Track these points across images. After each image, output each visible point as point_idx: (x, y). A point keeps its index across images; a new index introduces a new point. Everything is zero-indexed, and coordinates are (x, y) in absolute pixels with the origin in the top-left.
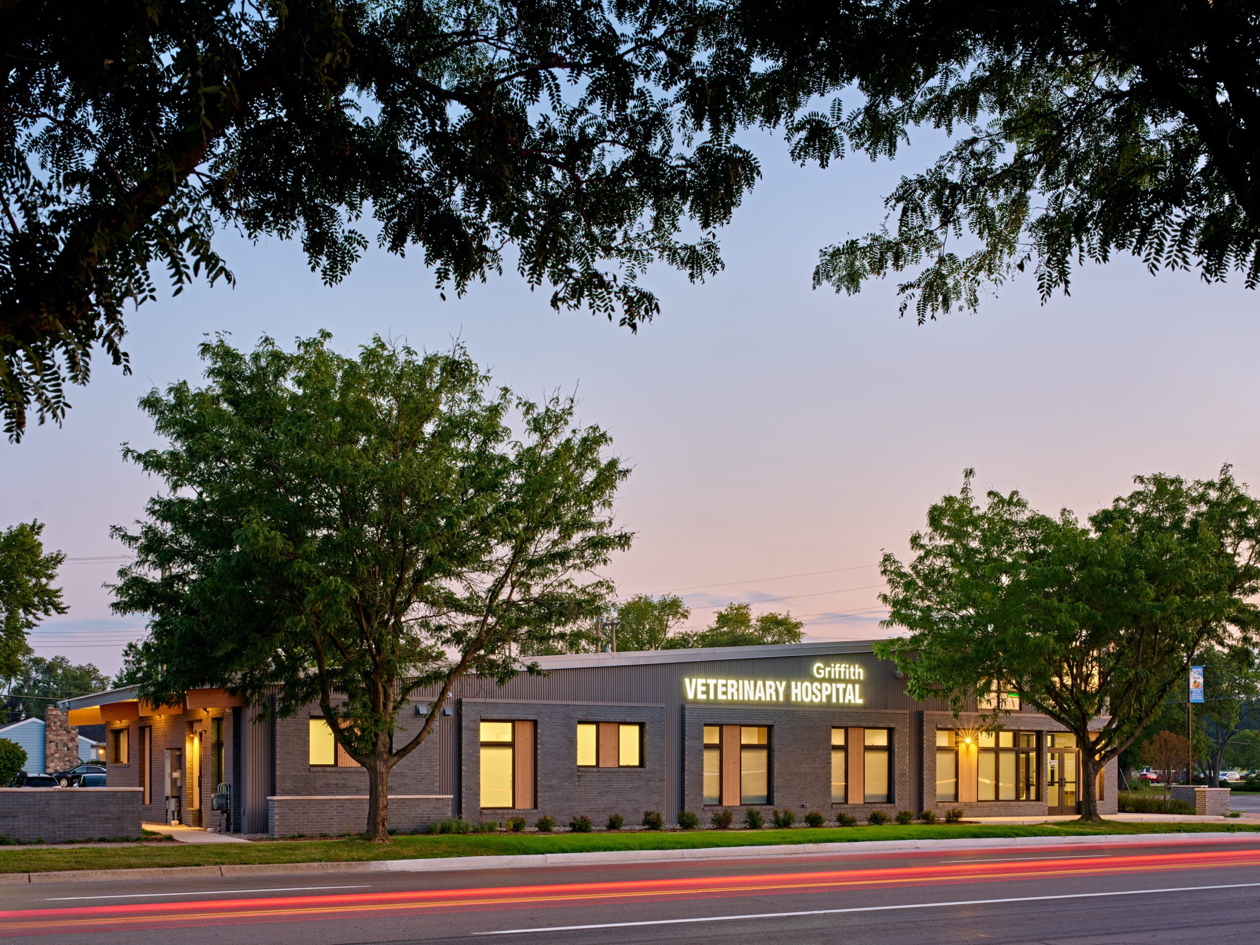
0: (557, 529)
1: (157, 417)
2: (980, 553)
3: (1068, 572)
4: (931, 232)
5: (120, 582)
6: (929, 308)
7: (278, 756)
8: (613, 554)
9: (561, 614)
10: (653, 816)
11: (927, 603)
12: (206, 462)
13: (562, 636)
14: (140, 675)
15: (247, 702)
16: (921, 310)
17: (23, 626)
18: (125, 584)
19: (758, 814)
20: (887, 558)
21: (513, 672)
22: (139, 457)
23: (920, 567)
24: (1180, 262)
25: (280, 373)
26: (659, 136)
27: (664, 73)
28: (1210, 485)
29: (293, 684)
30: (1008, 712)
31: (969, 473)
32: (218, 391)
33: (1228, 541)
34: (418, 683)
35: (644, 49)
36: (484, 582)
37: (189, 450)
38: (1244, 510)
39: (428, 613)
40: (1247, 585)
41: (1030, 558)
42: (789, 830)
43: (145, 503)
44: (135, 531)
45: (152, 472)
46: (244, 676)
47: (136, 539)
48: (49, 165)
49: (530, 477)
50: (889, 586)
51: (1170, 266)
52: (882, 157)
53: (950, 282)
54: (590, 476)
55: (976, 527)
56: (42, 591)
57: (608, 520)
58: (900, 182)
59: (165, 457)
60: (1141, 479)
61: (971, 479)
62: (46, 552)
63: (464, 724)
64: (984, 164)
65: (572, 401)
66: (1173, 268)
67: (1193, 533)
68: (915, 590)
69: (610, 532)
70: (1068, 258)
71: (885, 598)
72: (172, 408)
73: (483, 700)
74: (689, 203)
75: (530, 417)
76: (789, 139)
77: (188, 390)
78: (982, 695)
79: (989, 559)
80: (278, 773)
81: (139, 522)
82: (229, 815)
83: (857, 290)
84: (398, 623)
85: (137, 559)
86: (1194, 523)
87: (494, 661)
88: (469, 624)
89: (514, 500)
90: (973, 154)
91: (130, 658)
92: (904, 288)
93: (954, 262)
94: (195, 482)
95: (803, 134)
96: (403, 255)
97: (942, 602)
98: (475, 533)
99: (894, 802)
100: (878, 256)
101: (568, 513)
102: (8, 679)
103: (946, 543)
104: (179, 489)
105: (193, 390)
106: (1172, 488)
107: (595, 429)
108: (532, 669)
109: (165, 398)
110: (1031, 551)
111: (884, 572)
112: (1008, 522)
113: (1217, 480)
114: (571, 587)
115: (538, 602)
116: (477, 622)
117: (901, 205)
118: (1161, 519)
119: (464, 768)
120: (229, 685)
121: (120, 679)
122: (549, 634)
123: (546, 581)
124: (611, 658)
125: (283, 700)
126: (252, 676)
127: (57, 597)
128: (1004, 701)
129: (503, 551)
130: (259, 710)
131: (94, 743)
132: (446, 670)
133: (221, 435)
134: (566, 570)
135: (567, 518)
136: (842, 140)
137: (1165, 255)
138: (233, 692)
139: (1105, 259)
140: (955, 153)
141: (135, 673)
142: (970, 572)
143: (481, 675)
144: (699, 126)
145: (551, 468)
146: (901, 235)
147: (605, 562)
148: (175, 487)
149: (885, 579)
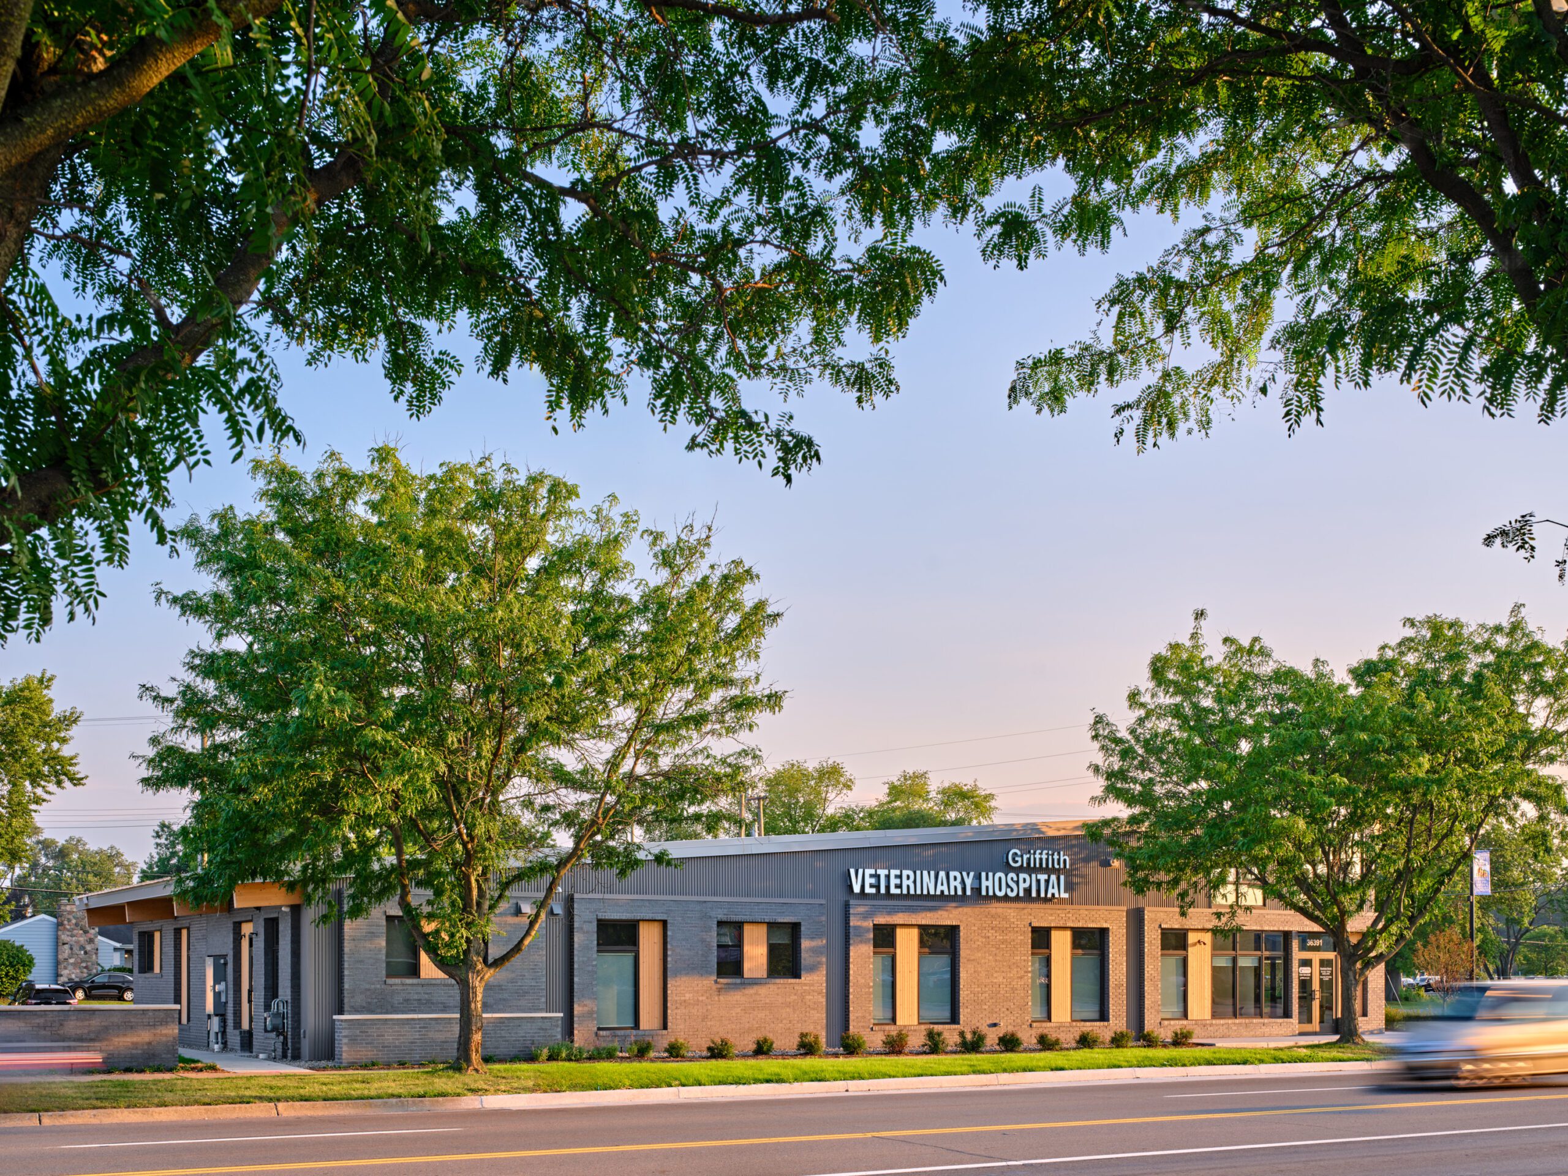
0: (692, 686)
1: (197, 549)
2: (1214, 714)
3: (1320, 737)
4: (1153, 341)
5: (151, 752)
6: (1151, 434)
7: (346, 965)
8: (762, 717)
9: (696, 791)
10: (811, 1039)
11: (1148, 775)
12: (258, 606)
13: (697, 817)
14: (174, 861)
15: (309, 899)
16: (1141, 437)
17: (29, 802)
18: (158, 754)
19: (939, 1034)
20: (1099, 720)
21: (637, 862)
22: (175, 600)
23: (1139, 731)
24: (1457, 389)
25: (349, 495)
26: (820, 235)
27: (827, 159)
28: (1498, 629)
29: (365, 878)
30: (1248, 909)
31: (1200, 615)
32: (272, 517)
33: (1520, 697)
34: (520, 876)
35: (802, 132)
36: (600, 751)
37: (237, 590)
38: (1540, 659)
39: (531, 790)
40: (1543, 752)
41: (1276, 720)
42: (979, 1056)
43: (182, 655)
44: (171, 690)
45: (191, 619)
46: (305, 868)
47: (171, 701)
48: (73, 274)
49: (657, 622)
50: (1101, 754)
51: (1446, 395)
52: (1092, 250)
53: (1176, 400)
54: (732, 621)
55: (1209, 681)
56: (53, 758)
57: (754, 675)
58: (1115, 281)
59: (206, 599)
60: (1411, 622)
61: (1202, 622)
62: (57, 710)
63: (576, 925)
64: (1218, 258)
65: (710, 529)
66: (1449, 397)
67: (1477, 689)
68: (1134, 758)
69: (757, 690)
70: (1321, 380)
71: (1096, 769)
72: (216, 540)
73: (600, 896)
74: (856, 313)
75: (657, 548)
76: (979, 236)
77: (235, 517)
78: (1216, 887)
79: (1225, 720)
80: (346, 986)
81: (174, 679)
82: (285, 1038)
83: (1063, 410)
84: (494, 803)
85: (174, 725)
86: (1478, 677)
87: (614, 848)
88: (583, 804)
89: (638, 651)
90: (1204, 247)
91: (163, 841)
92: (1119, 410)
93: (1181, 378)
94: (244, 630)
95: (997, 229)
96: (505, 381)
97: (1167, 774)
98: (591, 692)
99: (1108, 1020)
100: (1089, 369)
101: (704, 667)
102: (11, 867)
103: (1172, 701)
104: (224, 639)
105: (241, 517)
106: (1450, 633)
107: (737, 563)
108: (660, 859)
109: (206, 527)
110: (1277, 711)
111: (1095, 737)
112: (1248, 675)
113: (1506, 625)
114: (708, 757)
115: (667, 776)
116: (593, 800)
117: (1116, 309)
118: (1436, 671)
119: (576, 979)
120: (286, 878)
121: (150, 867)
122: (681, 814)
123: (678, 751)
124: (760, 843)
125: (353, 897)
126: (315, 867)
127: (71, 765)
128: (1244, 895)
129: (625, 714)
130: (323, 909)
131: (118, 945)
132: (553, 860)
133: (276, 572)
134: (703, 737)
135: (703, 674)
136: (1044, 236)
137: (1439, 382)
138: (291, 886)
139: (1366, 384)
140: (1182, 247)
141: (169, 859)
142: (1201, 736)
143: (597, 865)
144: (870, 223)
145: (683, 612)
146: (1115, 342)
147: (751, 727)
148: (219, 636)
149: (1096, 745)
